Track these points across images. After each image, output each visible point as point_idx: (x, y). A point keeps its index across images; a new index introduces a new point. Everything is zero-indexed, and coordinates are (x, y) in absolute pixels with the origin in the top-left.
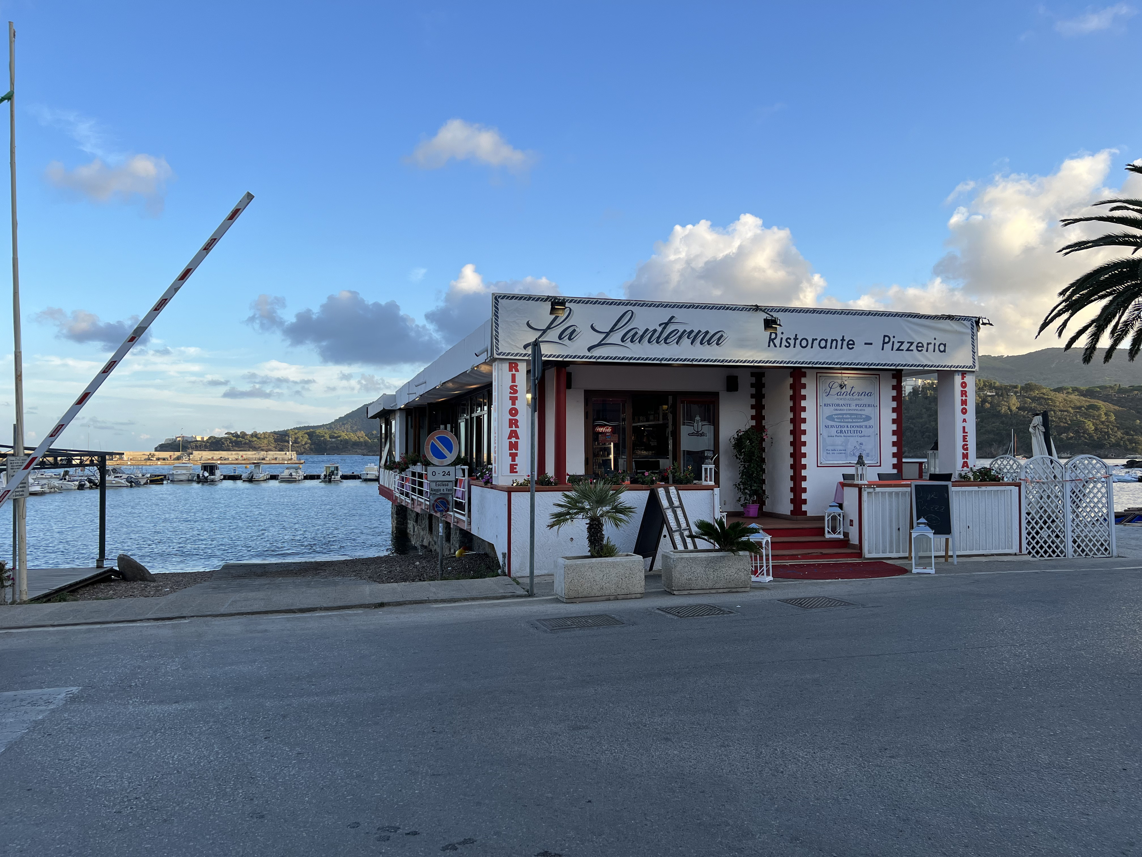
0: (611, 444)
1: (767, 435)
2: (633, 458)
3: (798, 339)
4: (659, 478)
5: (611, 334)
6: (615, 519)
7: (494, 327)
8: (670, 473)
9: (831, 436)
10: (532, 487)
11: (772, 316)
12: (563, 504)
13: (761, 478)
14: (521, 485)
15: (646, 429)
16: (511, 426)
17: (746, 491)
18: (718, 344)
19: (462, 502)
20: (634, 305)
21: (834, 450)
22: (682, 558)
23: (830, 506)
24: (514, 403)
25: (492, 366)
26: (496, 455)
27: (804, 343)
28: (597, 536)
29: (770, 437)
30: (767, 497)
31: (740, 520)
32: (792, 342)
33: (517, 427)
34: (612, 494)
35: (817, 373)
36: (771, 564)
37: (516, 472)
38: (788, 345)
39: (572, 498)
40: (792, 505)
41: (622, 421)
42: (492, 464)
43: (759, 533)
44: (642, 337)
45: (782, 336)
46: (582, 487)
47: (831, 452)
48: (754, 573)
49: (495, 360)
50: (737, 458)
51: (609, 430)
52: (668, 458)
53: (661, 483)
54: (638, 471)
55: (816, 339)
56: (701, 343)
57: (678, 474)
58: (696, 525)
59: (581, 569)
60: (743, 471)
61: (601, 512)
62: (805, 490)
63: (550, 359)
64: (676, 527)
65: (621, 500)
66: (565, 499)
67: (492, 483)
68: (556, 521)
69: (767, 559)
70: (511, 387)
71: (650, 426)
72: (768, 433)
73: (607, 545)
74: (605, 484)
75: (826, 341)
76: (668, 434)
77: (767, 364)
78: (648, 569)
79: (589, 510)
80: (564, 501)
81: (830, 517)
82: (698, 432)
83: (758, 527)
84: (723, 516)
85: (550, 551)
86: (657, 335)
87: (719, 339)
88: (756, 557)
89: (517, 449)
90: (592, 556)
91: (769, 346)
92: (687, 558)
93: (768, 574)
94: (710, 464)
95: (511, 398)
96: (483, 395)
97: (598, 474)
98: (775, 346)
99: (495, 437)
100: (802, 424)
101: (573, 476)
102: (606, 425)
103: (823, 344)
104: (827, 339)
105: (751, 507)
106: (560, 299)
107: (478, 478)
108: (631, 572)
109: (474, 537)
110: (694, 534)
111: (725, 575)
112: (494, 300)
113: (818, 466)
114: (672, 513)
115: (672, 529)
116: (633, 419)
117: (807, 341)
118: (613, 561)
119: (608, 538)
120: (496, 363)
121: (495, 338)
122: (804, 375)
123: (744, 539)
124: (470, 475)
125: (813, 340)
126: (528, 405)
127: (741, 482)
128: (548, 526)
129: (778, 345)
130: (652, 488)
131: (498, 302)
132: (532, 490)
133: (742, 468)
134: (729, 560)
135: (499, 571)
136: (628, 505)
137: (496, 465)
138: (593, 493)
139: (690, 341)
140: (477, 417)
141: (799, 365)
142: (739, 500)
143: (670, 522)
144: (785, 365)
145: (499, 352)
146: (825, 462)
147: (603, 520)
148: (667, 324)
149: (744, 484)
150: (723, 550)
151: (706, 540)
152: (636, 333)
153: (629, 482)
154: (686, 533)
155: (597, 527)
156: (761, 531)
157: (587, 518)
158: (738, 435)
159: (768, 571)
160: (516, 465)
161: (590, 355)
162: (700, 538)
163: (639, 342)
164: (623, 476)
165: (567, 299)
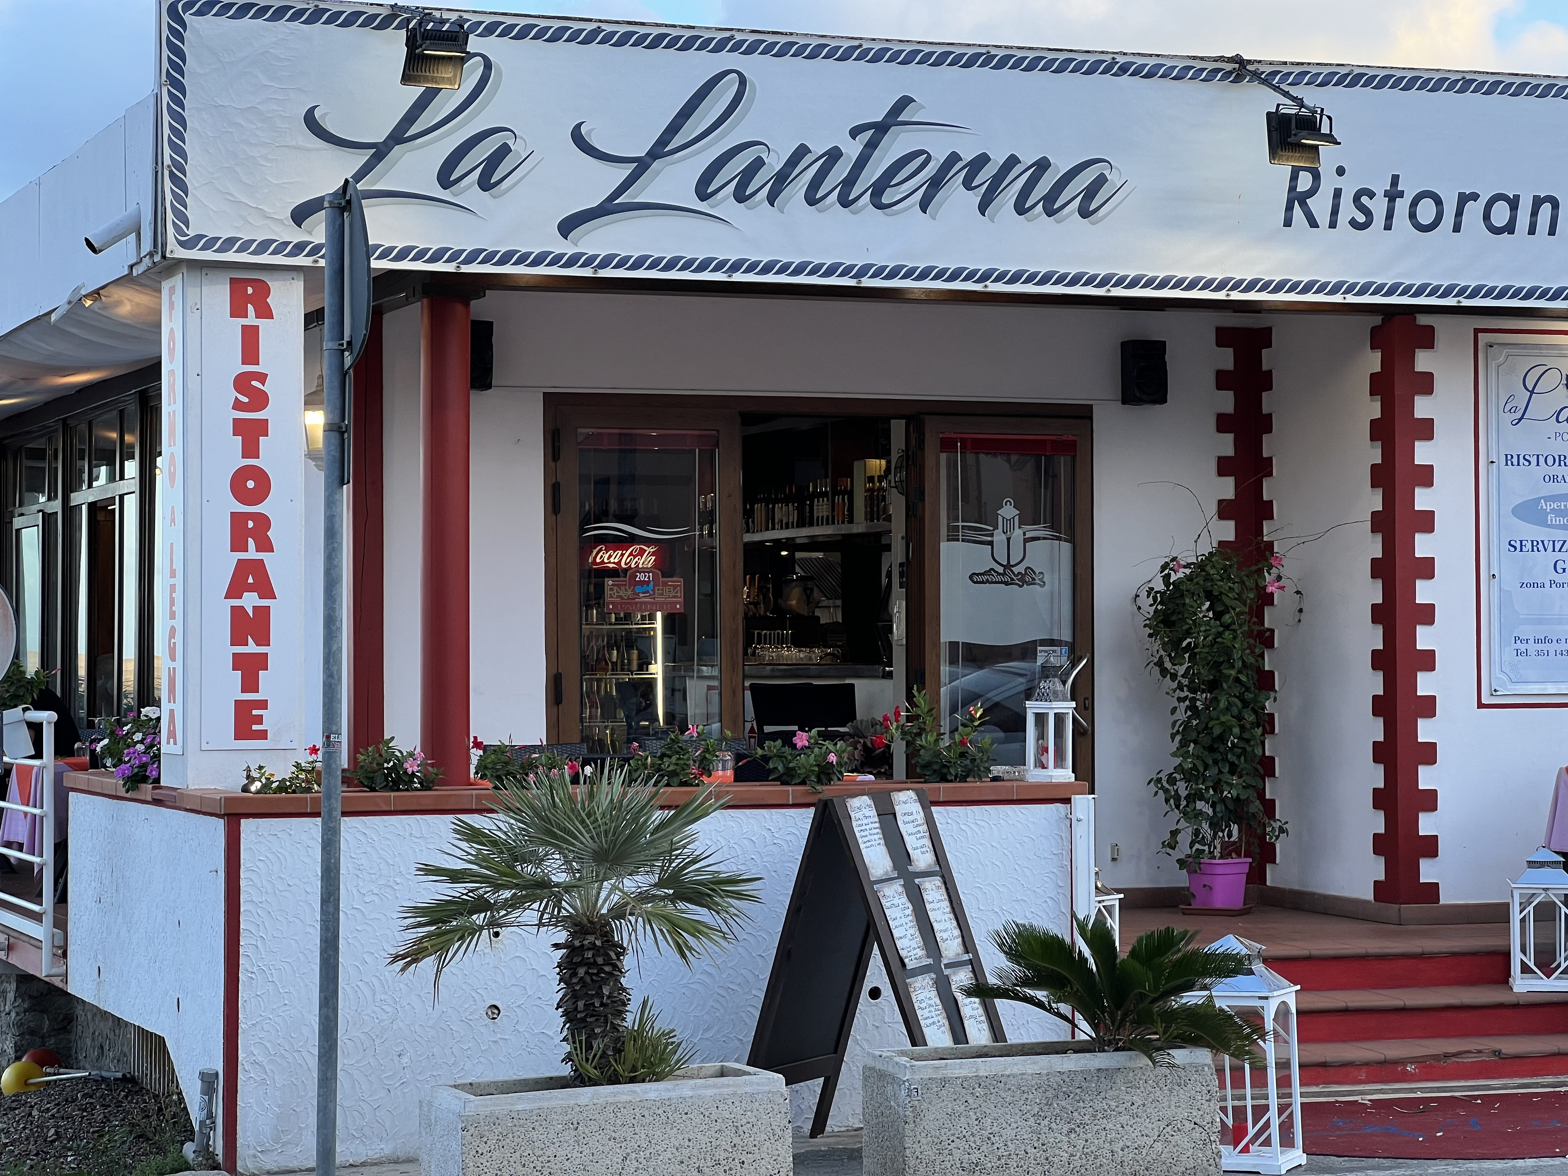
0: (652, 618)
1: (1279, 578)
2: (745, 677)
3: (1401, 194)
4: (851, 758)
5: (656, 165)
6: (675, 926)
7: (167, 131)
8: (897, 735)
9: (1534, 585)
10: (329, 797)
11: (1300, 103)
12: (460, 865)
13: (1259, 751)
14: (282, 788)
15: (799, 555)
16: (238, 545)
17: (1200, 805)
18: (1085, 213)
19: (31, 864)
20: (749, 52)
21: (1546, 640)
22: (944, 1082)
23: (1532, 864)
24: (251, 450)
25: (160, 291)
26: (178, 664)
27: (1426, 212)
28: (600, 995)
29: (1290, 589)
30: (1282, 830)
31: (1178, 924)
32: (1378, 206)
33: (265, 545)
34: (662, 826)
35: (1477, 331)
36: (1297, 1101)
37: (263, 735)
38: (1361, 218)
39: (494, 843)
40: (1382, 860)
41: (701, 525)
42: (157, 703)
43: (1251, 972)
44: (782, 179)
45: (1339, 182)
46: (536, 794)
47: (1532, 647)
48: (1230, 1137)
49: (171, 267)
50: (1164, 672)
51: (647, 560)
52: (889, 675)
53: (861, 778)
54: (768, 729)
55: (1475, 197)
56: (1021, 208)
57: (931, 738)
58: (1001, 946)
59: (534, 1135)
60: (1187, 725)
61: (615, 898)
62: (1429, 801)
63: (405, 265)
64: (921, 953)
65: (697, 848)
66: (464, 845)
67: (157, 780)
68: (429, 935)
69: (1284, 1082)
70: (242, 383)
71: (813, 545)
72: (1284, 572)
73: (638, 1035)
74: (630, 780)
75: (1514, 203)
76: (889, 575)
77: (1281, 297)
78: (808, 1127)
79: (568, 888)
80: (459, 853)
81: (1531, 908)
82: (1008, 566)
83: (1244, 951)
84: (1109, 909)
85: (405, 1060)
86: (841, 171)
87: (1091, 192)
88: (1237, 1071)
89: (264, 639)
90: (579, 1080)
91: (1288, 223)
92: (966, 1079)
93: (1287, 1142)
94: (1056, 696)
95: (239, 427)
96: (122, 413)
97: (601, 742)
98: (1313, 224)
99: (173, 588)
100: (1418, 536)
101: (499, 750)
102: (633, 539)
103: (1501, 214)
104: (1517, 197)
105: (1219, 871)
106: (443, 22)
107: (95, 762)
108: (737, 1140)
109: (79, 1011)
110: (992, 980)
111: (1117, 1147)
112: (166, 18)
113: (1481, 705)
114: (904, 899)
115: (904, 965)
116: (748, 514)
117: (1438, 202)
118: (666, 1095)
119: (645, 1003)
120: (176, 281)
121: (172, 174)
122: (1427, 339)
123: (1193, 998)
124: (63, 749)
125: (1464, 199)
126: (311, 455)
127: (1179, 769)
128: (396, 958)
129: (1323, 218)
130: (824, 796)
131: (184, 25)
132: (330, 813)
133: (1181, 715)
134: (1131, 1086)
135: (189, 1149)
136: (726, 870)
137: (178, 707)
138: (582, 822)
139: (974, 198)
140: (92, 506)
141: (1406, 300)
142: (1172, 845)
143: (896, 934)
144: (1351, 299)
145: (191, 233)
146: (1509, 690)
147: (623, 933)
148: (881, 129)
149: (1189, 776)
150: (1110, 1043)
151: (1040, 1005)
152: (758, 163)
153: (730, 773)
154: (962, 978)
155: (600, 960)
156: (1258, 967)
157: (557, 921)
158: (1166, 578)
159: (1286, 1128)
160: (263, 704)
161: (568, 248)
162: (1017, 997)
163: (771, 199)
164: (707, 750)
165: (475, 18)
